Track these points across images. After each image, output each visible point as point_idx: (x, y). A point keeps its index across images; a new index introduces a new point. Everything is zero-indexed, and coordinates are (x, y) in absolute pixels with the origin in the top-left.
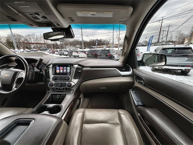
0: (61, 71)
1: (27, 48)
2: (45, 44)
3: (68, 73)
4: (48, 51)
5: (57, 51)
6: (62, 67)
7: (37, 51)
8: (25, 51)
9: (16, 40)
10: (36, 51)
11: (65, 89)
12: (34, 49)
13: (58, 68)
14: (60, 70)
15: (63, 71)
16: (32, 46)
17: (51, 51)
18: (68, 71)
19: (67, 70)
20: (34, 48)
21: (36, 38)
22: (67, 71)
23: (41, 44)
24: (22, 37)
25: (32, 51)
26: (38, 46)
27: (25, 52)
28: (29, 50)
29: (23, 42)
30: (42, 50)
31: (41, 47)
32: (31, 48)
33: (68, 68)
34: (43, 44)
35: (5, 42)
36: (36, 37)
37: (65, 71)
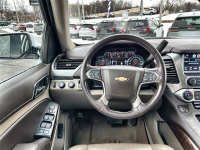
2: (1, 12)
4: (11, 26)
5: (31, 26)
17: (17, 27)
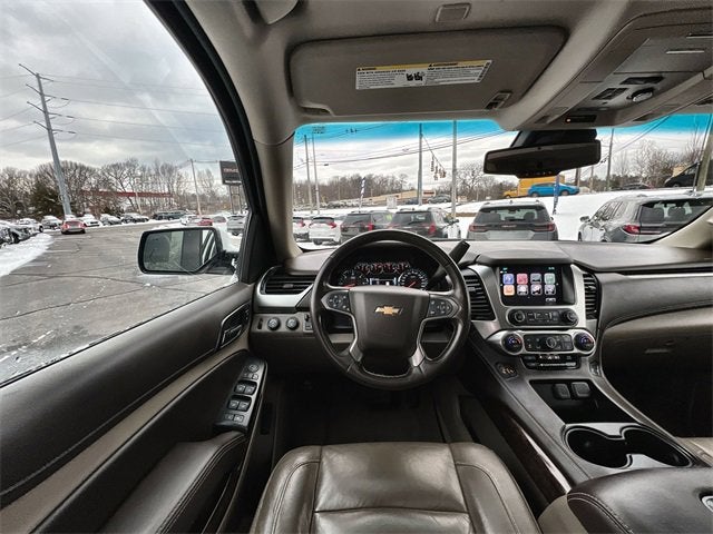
0: (523, 289)
1: (108, 211)
2: (170, 194)
3: (550, 296)
4: (185, 219)
5: (222, 220)
6: (526, 275)
7: (143, 220)
8: (100, 223)
9: (69, 184)
10: (139, 220)
11: (569, 358)
12: (135, 216)
13: (508, 277)
14: (516, 285)
15: (529, 288)
16: (125, 204)
18: (550, 288)
19: (543, 284)
20: (133, 209)
21: (141, 177)
22: (543, 288)
23: (157, 195)
24: (92, 171)
25: (126, 221)
26: (148, 203)
27: (101, 225)
28: (114, 219)
29: (95, 191)
30: (160, 218)
31: (156, 207)
32: (123, 212)
33: (550, 277)
34: (163, 195)
35: (29, 191)
36: (139, 173)
37: (536, 288)
